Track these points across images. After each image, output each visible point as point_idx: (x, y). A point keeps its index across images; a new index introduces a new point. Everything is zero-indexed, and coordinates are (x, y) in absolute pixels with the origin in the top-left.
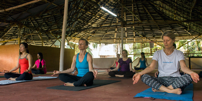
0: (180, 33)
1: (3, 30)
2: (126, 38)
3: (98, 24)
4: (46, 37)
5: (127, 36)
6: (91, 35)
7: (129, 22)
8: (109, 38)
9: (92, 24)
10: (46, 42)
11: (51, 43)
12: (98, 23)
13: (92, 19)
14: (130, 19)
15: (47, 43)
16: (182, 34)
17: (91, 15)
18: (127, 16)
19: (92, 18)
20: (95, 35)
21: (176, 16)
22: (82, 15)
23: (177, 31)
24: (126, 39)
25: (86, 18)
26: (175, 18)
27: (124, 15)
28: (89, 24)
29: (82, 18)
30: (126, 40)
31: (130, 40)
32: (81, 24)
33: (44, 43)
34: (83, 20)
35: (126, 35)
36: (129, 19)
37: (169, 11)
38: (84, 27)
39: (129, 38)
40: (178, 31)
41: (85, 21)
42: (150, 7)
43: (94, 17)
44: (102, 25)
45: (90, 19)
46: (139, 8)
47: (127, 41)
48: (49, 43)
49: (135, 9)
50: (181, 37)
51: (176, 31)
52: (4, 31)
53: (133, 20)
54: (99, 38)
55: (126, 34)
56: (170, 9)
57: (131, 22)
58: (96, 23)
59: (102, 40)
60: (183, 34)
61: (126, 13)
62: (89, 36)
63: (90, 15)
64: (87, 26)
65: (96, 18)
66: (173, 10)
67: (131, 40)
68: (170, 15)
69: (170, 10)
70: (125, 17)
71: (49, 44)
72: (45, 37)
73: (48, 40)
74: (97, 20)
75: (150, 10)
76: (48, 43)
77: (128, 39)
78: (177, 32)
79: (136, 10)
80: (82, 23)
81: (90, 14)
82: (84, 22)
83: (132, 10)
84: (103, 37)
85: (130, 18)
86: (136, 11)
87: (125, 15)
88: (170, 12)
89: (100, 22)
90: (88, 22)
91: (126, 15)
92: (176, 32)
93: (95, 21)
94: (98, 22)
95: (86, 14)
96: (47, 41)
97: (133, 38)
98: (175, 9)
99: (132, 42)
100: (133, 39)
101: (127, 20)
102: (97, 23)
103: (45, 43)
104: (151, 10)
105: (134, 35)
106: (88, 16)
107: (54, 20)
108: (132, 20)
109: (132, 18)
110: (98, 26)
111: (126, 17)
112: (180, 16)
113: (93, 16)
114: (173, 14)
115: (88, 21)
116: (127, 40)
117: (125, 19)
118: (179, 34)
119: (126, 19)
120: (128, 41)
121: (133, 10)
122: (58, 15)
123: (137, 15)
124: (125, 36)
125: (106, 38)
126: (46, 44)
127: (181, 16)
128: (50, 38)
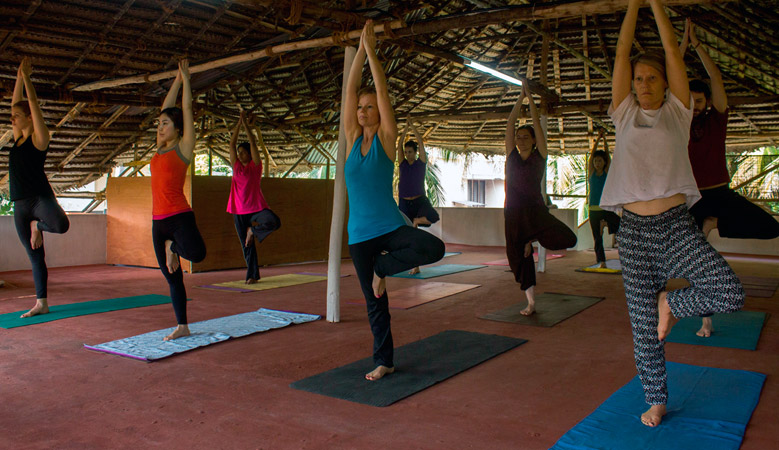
0: (763, 123)
1: (138, 124)
2: (562, 136)
3: (460, 88)
4: (276, 135)
5: (565, 129)
6: (434, 125)
7: (573, 82)
8: (499, 133)
9: (438, 89)
10: (278, 149)
11: (295, 153)
12: (460, 85)
13: (439, 74)
14: (577, 73)
15: (280, 155)
16: (770, 128)
17: (435, 61)
18: (565, 61)
19: (438, 71)
20: (449, 124)
21: (746, 68)
22: (402, 65)
23: (749, 117)
24: (562, 141)
25: (416, 71)
26: (743, 72)
27: (551, 59)
28: (429, 90)
29: (402, 72)
30: (559, 142)
31: (574, 145)
32: (397, 92)
33: (271, 152)
34: (408, 78)
35: (561, 128)
36: (569, 70)
37: (719, 49)
38: (411, 100)
39: (570, 136)
40: (754, 117)
41: (413, 83)
42: (648, 30)
43: (444, 69)
44: (473, 91)
45: (430, 76)
46: (608, 36)
47: (563, 147)
48: (287, 154)
49: (593, 36)
50: (768, 138)
51: (746, 115)
52: (138, 130)
53: (587, 76)
54: (462, 136)
55: (561, 124)
56: (723, 44)
57: (577, 81)
58: (452, 87)
59: (473, 140)
60: (774, 128)
61: (560, 52)
62: (428, 127)
63: (431, 63)
64: (422, 96)
65: (454, 71)
66: (732, 49)
67: (577, 145)
68: (722, 62)
69: (720, 46)
70: (556, 66)
71: (287, 158)
72: (273, 135)
73: (284, 143)
74: (455, 75)
75: (650, 42)
76: (283, 155)
77: (568, 139)
78: (752, 120)
79: (597, 39)
80: (401, 90)
81: (431, 60)
82: (408, 86)
83: (582, 40)
84: (478, 132)
85: (576, 70)
86: (597, 44)
87: (556, 58)
88: (722, 55)
89: (467, 83)
90: (422, 84)
91: (561, 57)
92: (745, 119)
93: (450, 81)
94: (459, 82)
95: (418, 57)
96: (281, 148)
97: (585, 138)
98: (739, 47)
99: (583, 150)
100: (587, 141)
101: (563, 74)
102: (455, 87)
103: (275, 155)
104: (654, 42)
105: (590, 127)
106: (423, 65)
107: (304, 81)
108: (582, 77)
109: (583, 69)
110: (458, 94)
111: (561, 65)
112: (761, 70)
113: (442, 64)
114: (735, 61)
115: (424, 81)
116: (565, 142)
117: (558, 72)
118: (757, 125)
119: (561, 71)
120: (567, 145)
121: (585, 42)
122: (318, 63)
123: (602, 57)
124: (557, 130)
125: (487, 136)
126: (279, 157)
127: (764, 71)
128: (289, 139)
